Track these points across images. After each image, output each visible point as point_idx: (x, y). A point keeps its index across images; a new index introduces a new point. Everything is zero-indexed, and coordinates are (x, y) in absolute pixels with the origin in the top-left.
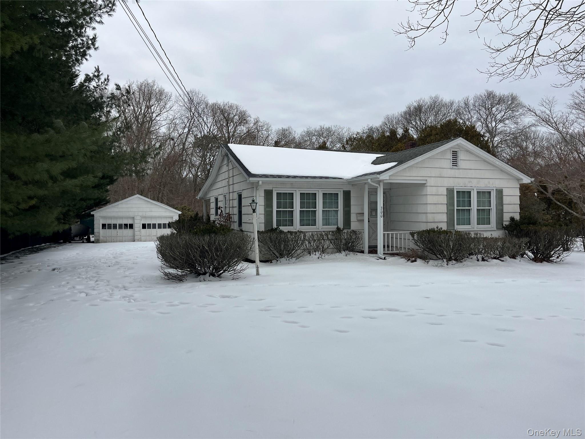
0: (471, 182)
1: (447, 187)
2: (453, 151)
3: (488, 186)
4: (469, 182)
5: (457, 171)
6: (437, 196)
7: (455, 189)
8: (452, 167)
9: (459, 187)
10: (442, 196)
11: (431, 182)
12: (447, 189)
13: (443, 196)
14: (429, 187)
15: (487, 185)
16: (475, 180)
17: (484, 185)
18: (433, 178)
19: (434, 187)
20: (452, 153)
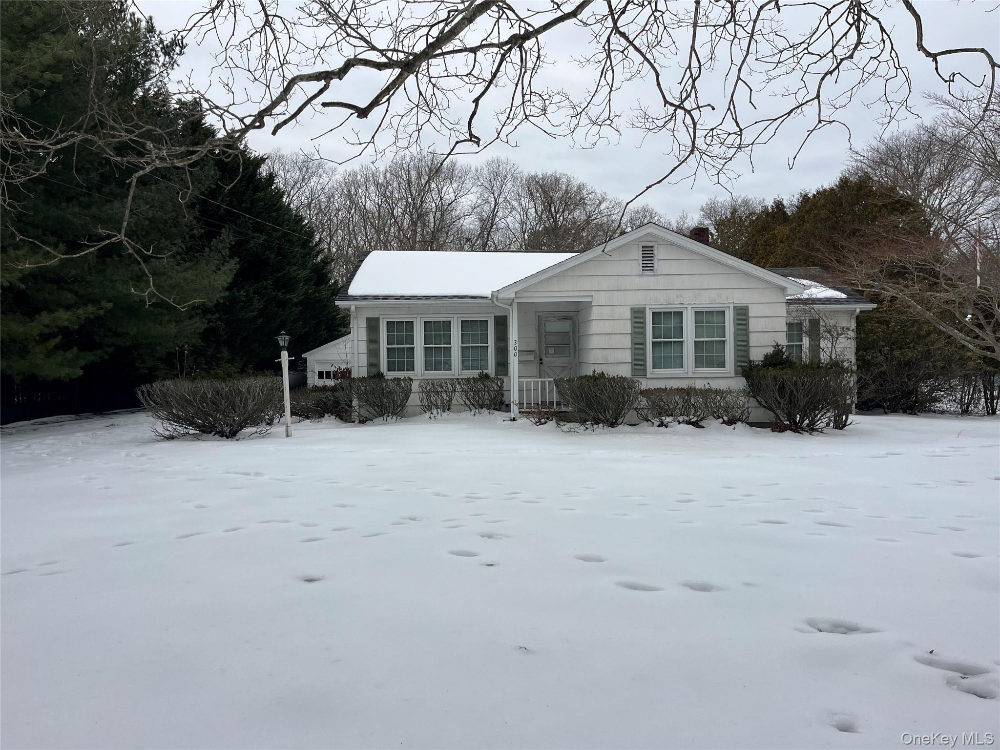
0: (682, 296)
1: (632, 307)
2: (643, 247)
3: (717, 302)
4: (677, 296)
5: (652, 278)
6: (611, 322)
7: (647, 310)
8: (641, 272)
9: (656, 305)
10: (622, 321)
11: (599, 299)
12: (631, 309)
13: (624, 321)
14: (596, 307)
15: (715, 301)
16: (691, 293)
17: (707, 301)
18: (603, 292)
19: (606, 307)
20: (641, 249)
